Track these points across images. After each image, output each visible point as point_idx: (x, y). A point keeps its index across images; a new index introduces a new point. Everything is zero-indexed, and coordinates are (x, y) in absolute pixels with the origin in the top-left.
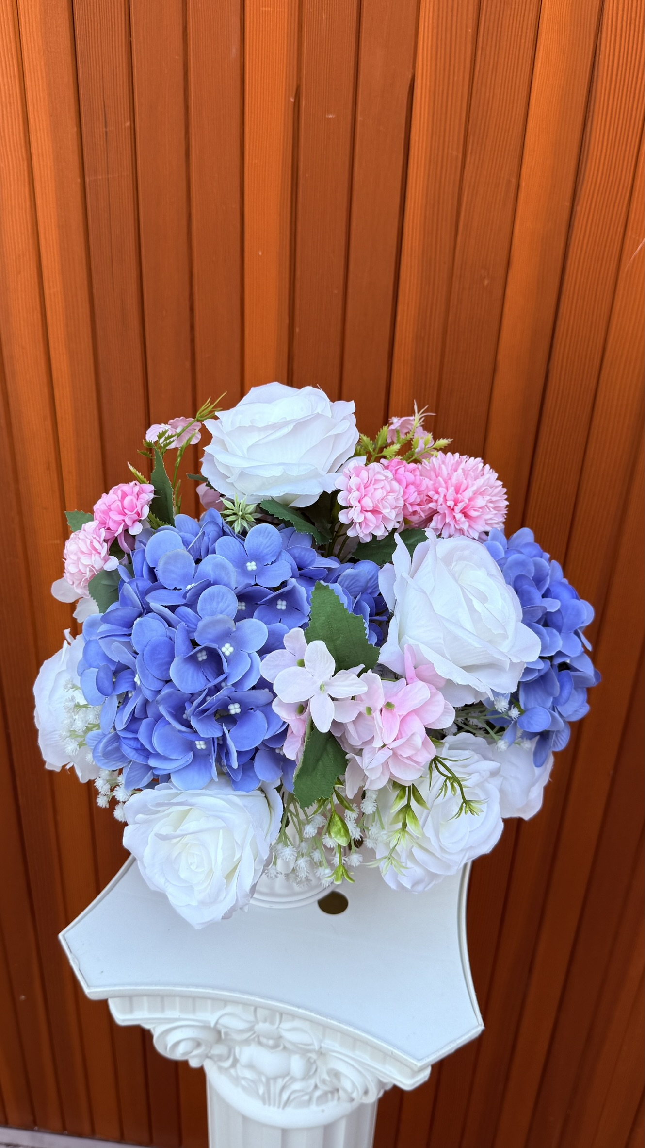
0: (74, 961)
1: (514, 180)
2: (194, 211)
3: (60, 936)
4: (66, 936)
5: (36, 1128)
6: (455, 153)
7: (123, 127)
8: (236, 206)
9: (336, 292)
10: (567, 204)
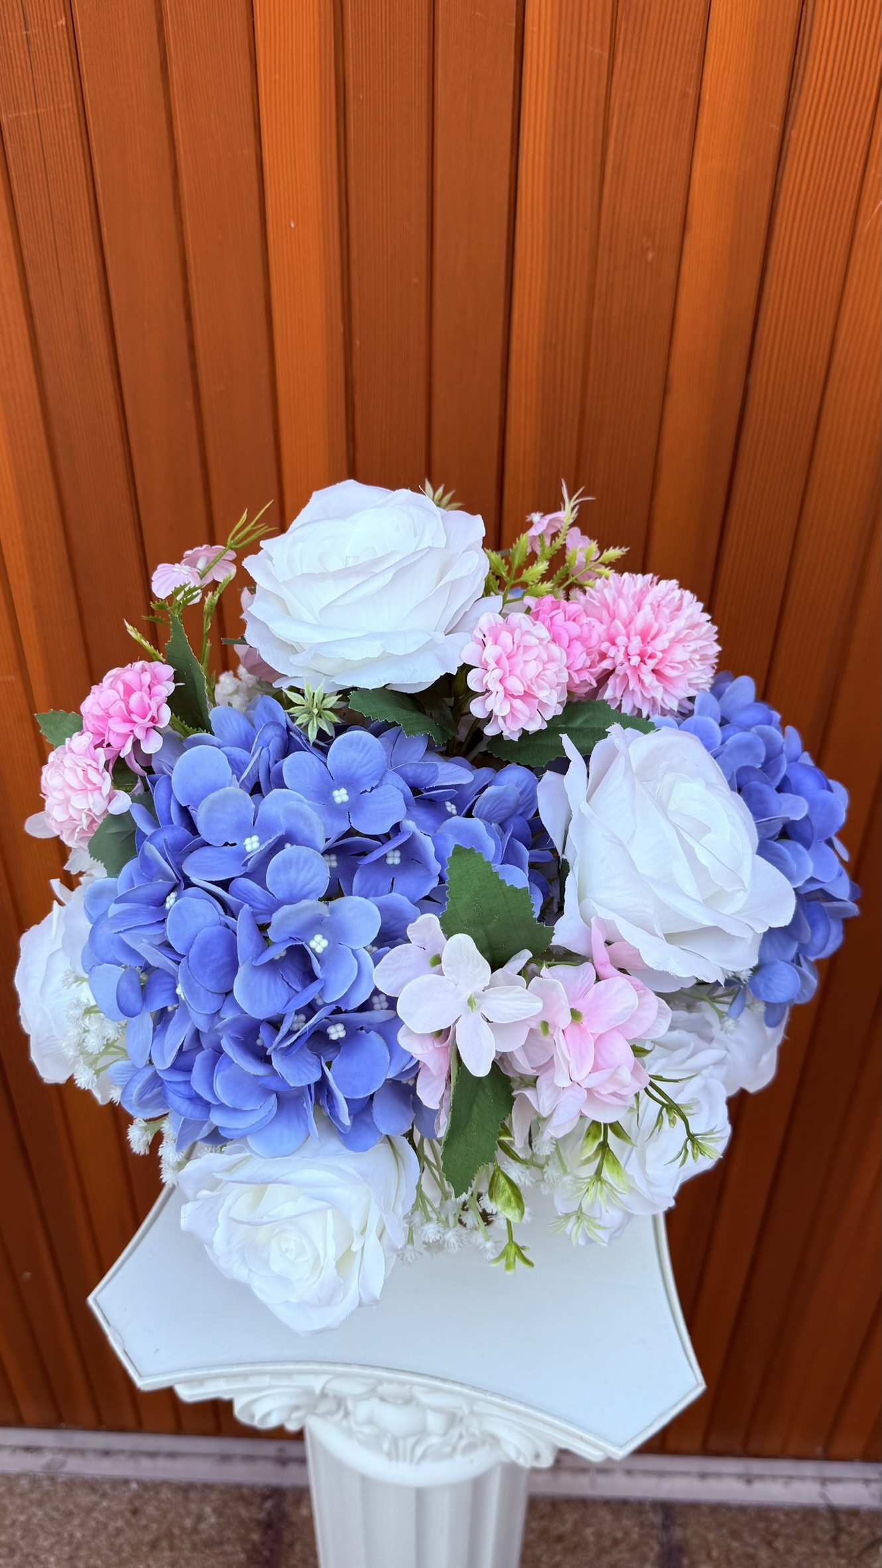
0: (115, 1340)
1: (691, 92)
2: (182, 164)
3: (90, 1300)
4: (99, 1299)
5: (63, 1425)
6: (597, 51)
7: (55, 26)
8: (249, 152)
9: (415, 280)
10: (776, 127)
